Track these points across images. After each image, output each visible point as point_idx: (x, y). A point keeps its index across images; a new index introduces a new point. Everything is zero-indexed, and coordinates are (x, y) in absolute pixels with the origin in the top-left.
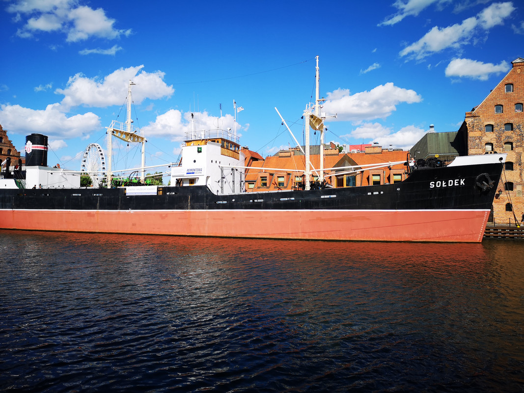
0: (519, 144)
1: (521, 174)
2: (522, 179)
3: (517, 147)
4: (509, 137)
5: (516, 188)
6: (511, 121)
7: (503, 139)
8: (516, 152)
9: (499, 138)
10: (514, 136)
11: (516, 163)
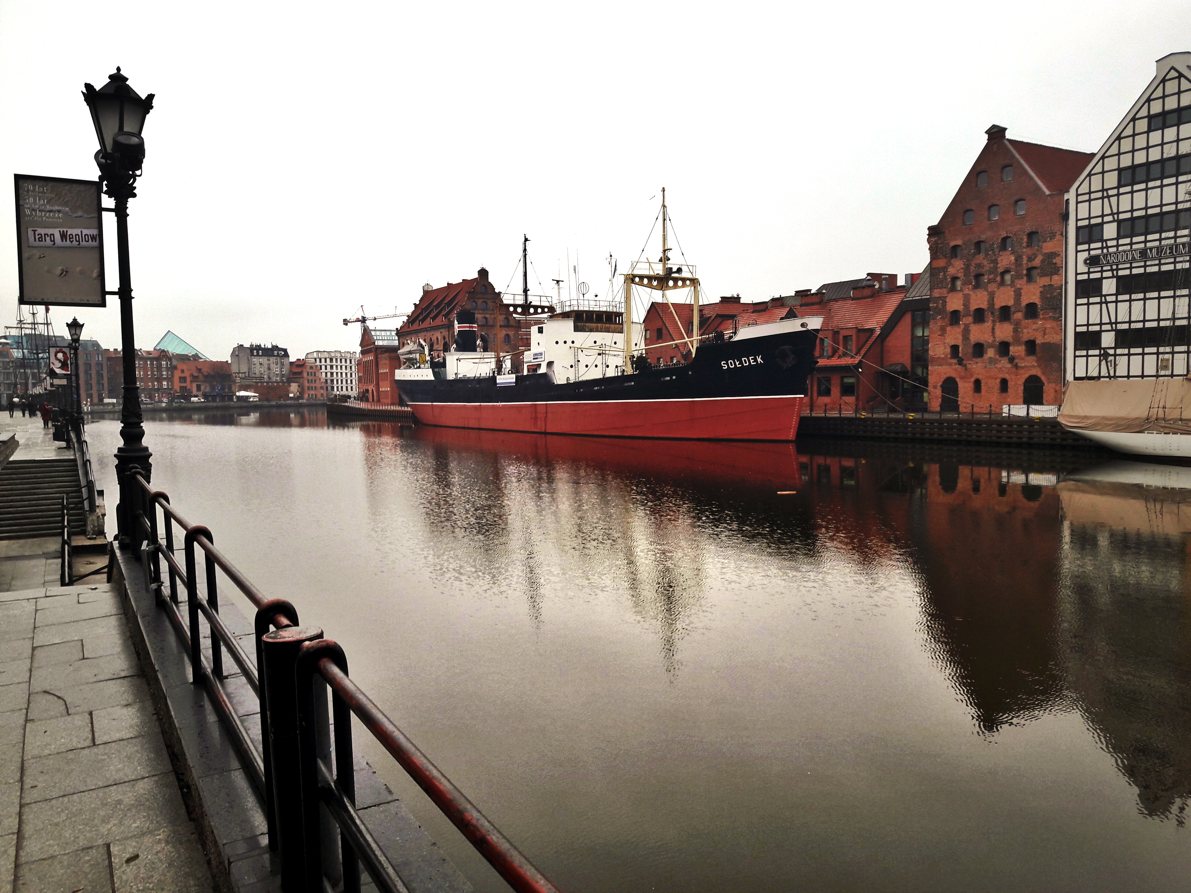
0: (992, 276)
1: (993, 329)
2: (995, 338)
3: (990, 281)
4: (979, 265)
5: (986, 353)
6: (983, 237)
7: (972, 268)
8: (989, 290)
9: (967, 268)
10: (985, 262)
11: (989, 308)
